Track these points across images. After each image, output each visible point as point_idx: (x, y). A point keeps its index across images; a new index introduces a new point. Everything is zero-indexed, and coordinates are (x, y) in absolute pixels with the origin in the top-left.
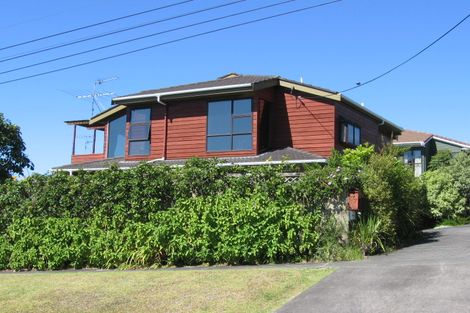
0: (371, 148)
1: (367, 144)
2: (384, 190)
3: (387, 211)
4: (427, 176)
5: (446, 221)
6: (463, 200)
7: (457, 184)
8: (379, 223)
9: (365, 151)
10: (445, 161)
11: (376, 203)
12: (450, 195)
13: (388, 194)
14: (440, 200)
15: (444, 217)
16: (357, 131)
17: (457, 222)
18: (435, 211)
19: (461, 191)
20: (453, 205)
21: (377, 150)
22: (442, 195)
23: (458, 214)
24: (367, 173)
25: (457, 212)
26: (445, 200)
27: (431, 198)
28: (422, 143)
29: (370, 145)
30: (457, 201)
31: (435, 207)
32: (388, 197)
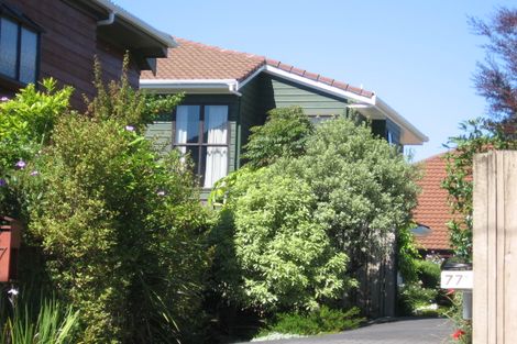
0: (63, 97)
1: (49, 83)
2: (92, 223)
3: (98, 286)
4: (238, 185)
5: (288, 319)
6: (340, 260)
7: (325, 211)
8: (70, 321)
9: (43, 103)
10: (294, 141)
11: (67, 264)
12: (303, 241)
13: (103, 237)
14: (273, 257)
15: (284, 307)
16: (30, 39)
17: (319, 321)
18: (258, 291)
19: (333, 232)
20: (309, 273)
21: (77, 104)
22: (278, 242)
23: (322, 300)
24: (44, 172)
25: (319, 292)
26: (287, 258)
27: (246, 250)
28: (232, 85)
29: (58, 88)
30: (321, 260)
31: (258, 276)
32: (104, 245)
